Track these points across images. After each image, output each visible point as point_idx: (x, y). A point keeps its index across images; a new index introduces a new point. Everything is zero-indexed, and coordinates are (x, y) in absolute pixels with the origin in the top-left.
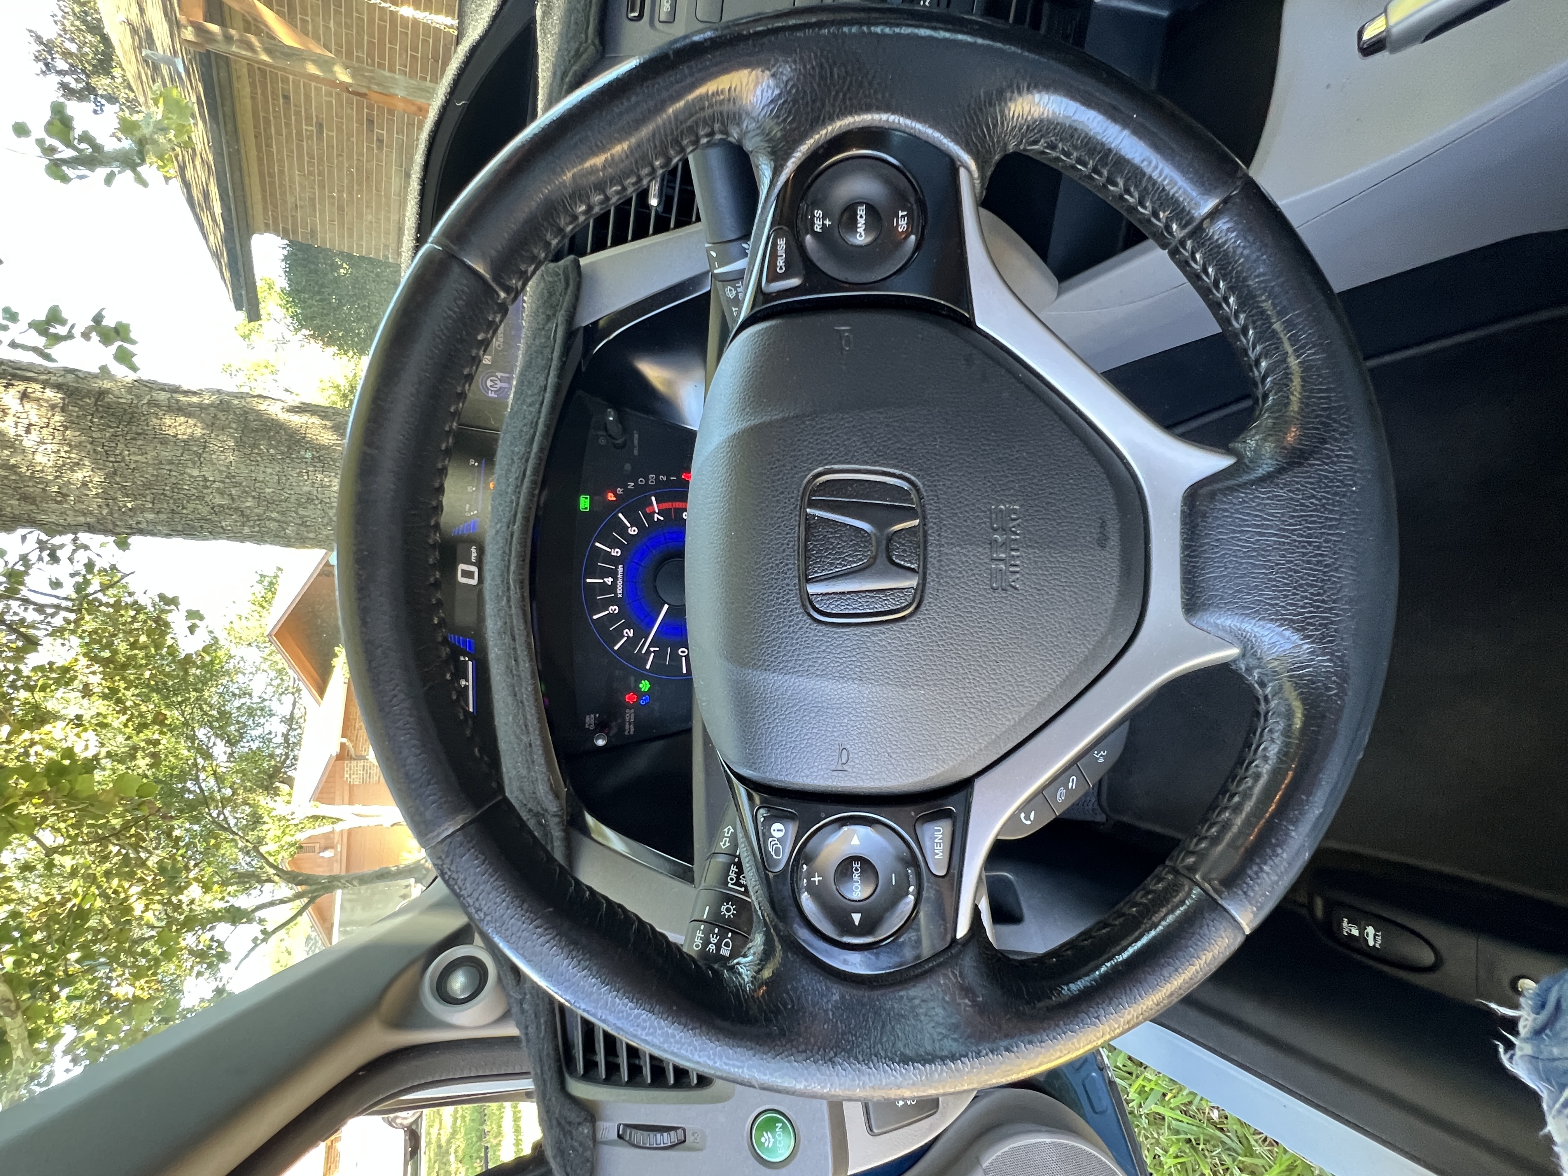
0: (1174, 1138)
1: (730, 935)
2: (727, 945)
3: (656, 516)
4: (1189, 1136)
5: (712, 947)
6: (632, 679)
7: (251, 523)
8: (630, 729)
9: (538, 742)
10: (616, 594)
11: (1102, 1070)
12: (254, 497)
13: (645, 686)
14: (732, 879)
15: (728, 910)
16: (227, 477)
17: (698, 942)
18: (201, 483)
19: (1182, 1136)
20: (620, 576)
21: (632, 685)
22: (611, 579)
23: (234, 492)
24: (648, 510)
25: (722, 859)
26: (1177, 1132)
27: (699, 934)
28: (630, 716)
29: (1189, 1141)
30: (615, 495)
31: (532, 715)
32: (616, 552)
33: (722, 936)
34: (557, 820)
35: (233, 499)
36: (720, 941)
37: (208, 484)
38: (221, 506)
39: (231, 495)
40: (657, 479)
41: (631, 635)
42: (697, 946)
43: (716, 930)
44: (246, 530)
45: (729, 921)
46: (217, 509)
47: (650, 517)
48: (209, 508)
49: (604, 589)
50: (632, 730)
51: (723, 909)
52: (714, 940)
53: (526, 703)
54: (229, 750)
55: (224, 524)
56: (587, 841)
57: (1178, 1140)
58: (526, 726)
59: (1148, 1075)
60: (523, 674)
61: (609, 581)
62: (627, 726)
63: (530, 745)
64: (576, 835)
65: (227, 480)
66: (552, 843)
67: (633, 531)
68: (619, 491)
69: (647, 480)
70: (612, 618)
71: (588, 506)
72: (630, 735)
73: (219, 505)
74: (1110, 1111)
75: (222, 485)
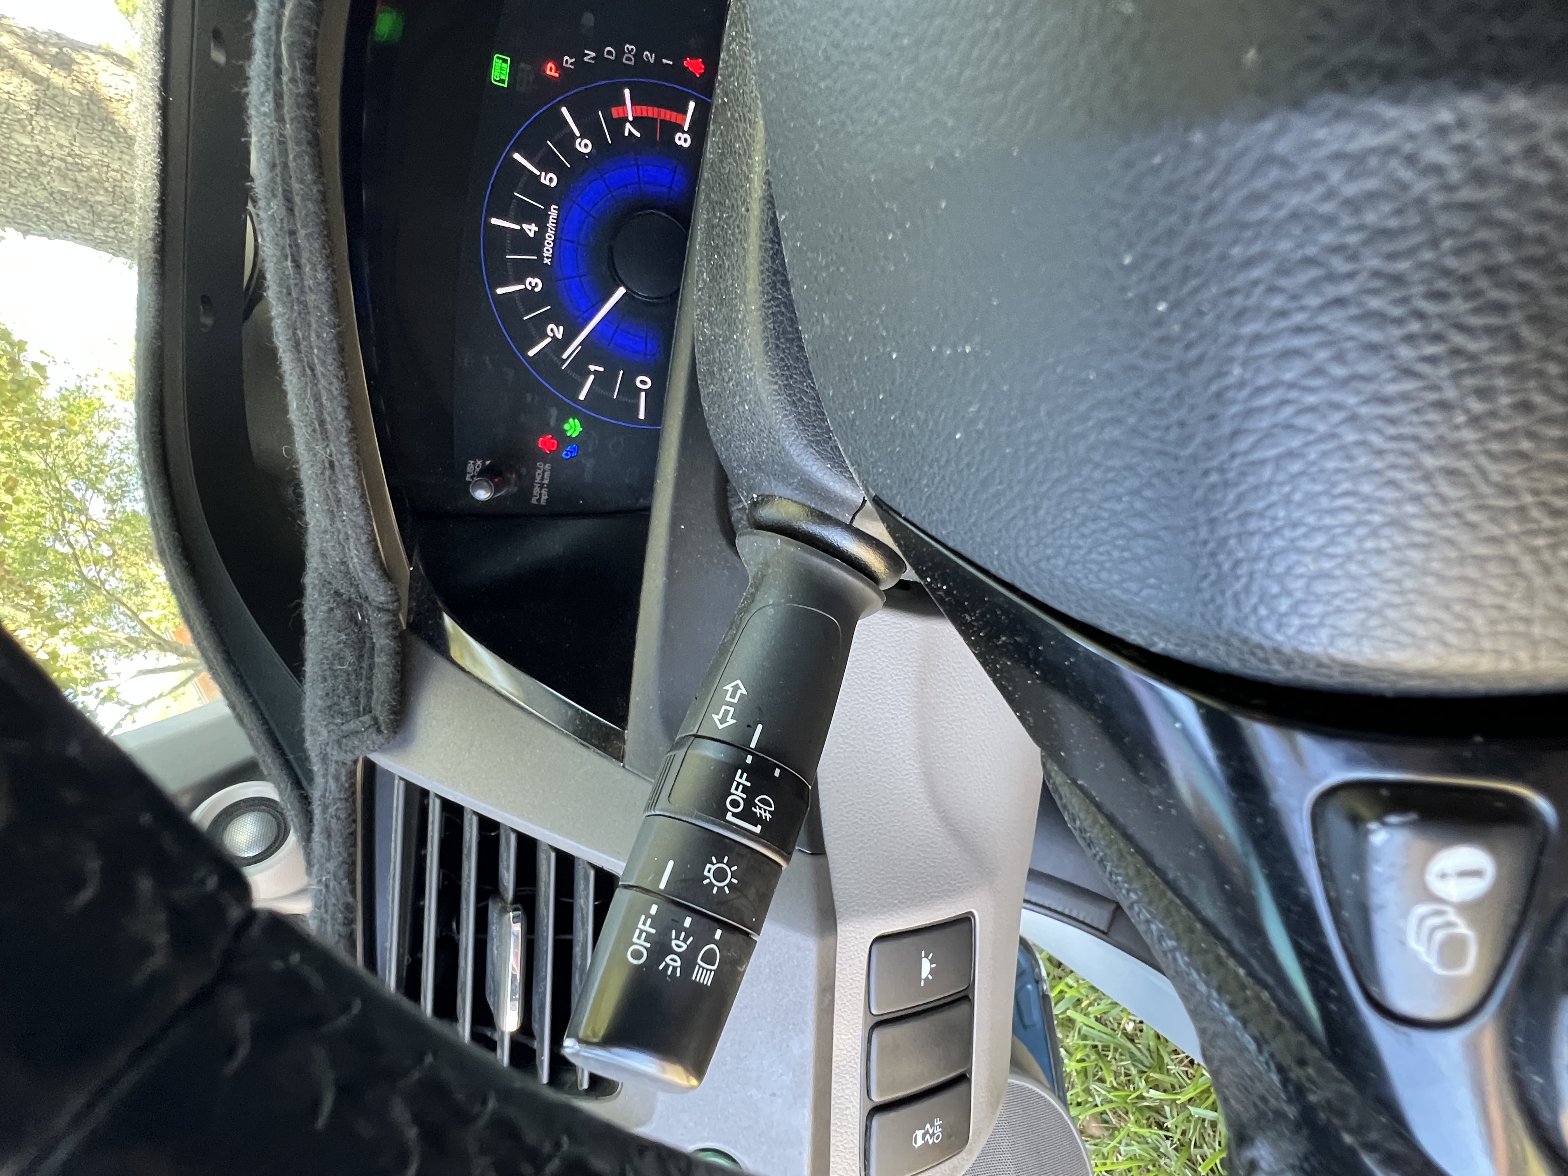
0: (1081, 1043)
1: (718, 934)
2: (709, 958)
3: (628, 126)
4: (1096, 1043)
5: (673, 962)
6: (554, 412)
7: (104, 224)
8: (540, 496)
9: (347, 460)
10: (541, 257)
11: (1037, 982)
12: (106, 190)
13: (573, 428)
14: (735, 804)
15: (720, 875)
16: (69, 155)
17: (640, 944)
18: (34, 157)
19: (1089, 1042)
20: (551, 224)
21: (552, 423)
22: (534, 228)
23: (80, 178)
24: (615, 112)
25: (712, 752)
26: (1085, 1038)
27: (645, 926)
28: (543, 473)
29: (1096, 1047)
30: (559, 67)
31: (332, 399)
32: (549, 179)
33: (700, 937)
34: (385, 618)
35: (78, 187)
36: (693, 950)
37: (44, 159)
38: (63, 193)
39: (75, 180)
40: (638, 56)
41: (559, 336)
42: (637, 955)
43: (688, 922)
44: (98, 233)
45: (720, 901)
46: (56, 195)
47: (617, 125)
48: (45, 193)
49: (520, 241)
50: (545, 497)
51: (709, 871)
52: (679, 945)
53: (319, 369)
54: (109, 507)
55: (67, 218)
56: (440, 662)
57: (1085, 1046)
58: (322, 423)
59: (1070, 980)
60: (311, 298)
61: (531, 229)
62: (536, 490)
63: (332, 465)
64: (422, 648)
65: (70, 159)
66: (372, 656)
67: (584, 146)
68: (568, 61)
69: (620, 52)
70: (529, 299)
71: (505, 77)
72: (538, 506)
73: (60, 192)
74: (1039, 1026)
75: (63, 165)
